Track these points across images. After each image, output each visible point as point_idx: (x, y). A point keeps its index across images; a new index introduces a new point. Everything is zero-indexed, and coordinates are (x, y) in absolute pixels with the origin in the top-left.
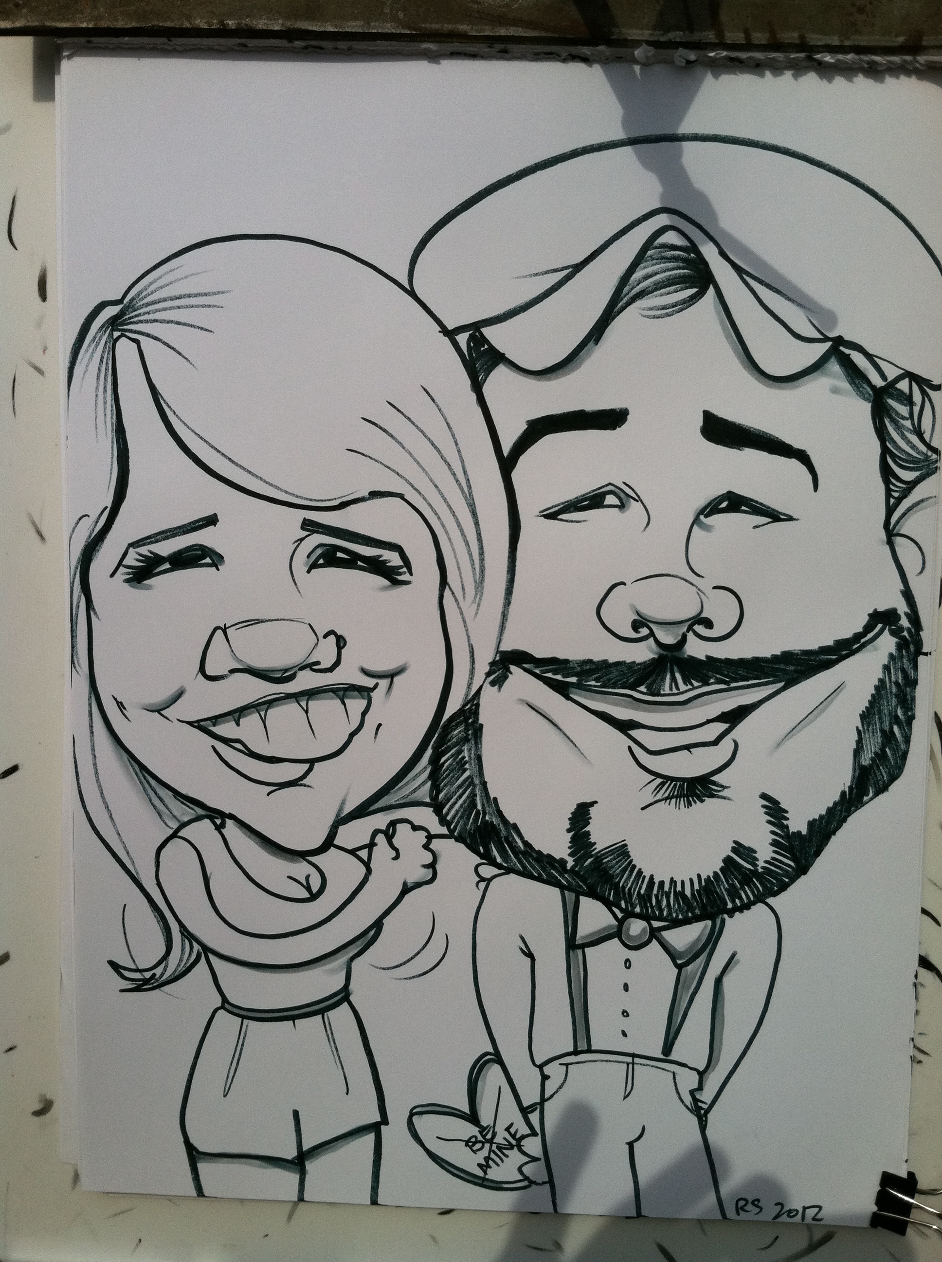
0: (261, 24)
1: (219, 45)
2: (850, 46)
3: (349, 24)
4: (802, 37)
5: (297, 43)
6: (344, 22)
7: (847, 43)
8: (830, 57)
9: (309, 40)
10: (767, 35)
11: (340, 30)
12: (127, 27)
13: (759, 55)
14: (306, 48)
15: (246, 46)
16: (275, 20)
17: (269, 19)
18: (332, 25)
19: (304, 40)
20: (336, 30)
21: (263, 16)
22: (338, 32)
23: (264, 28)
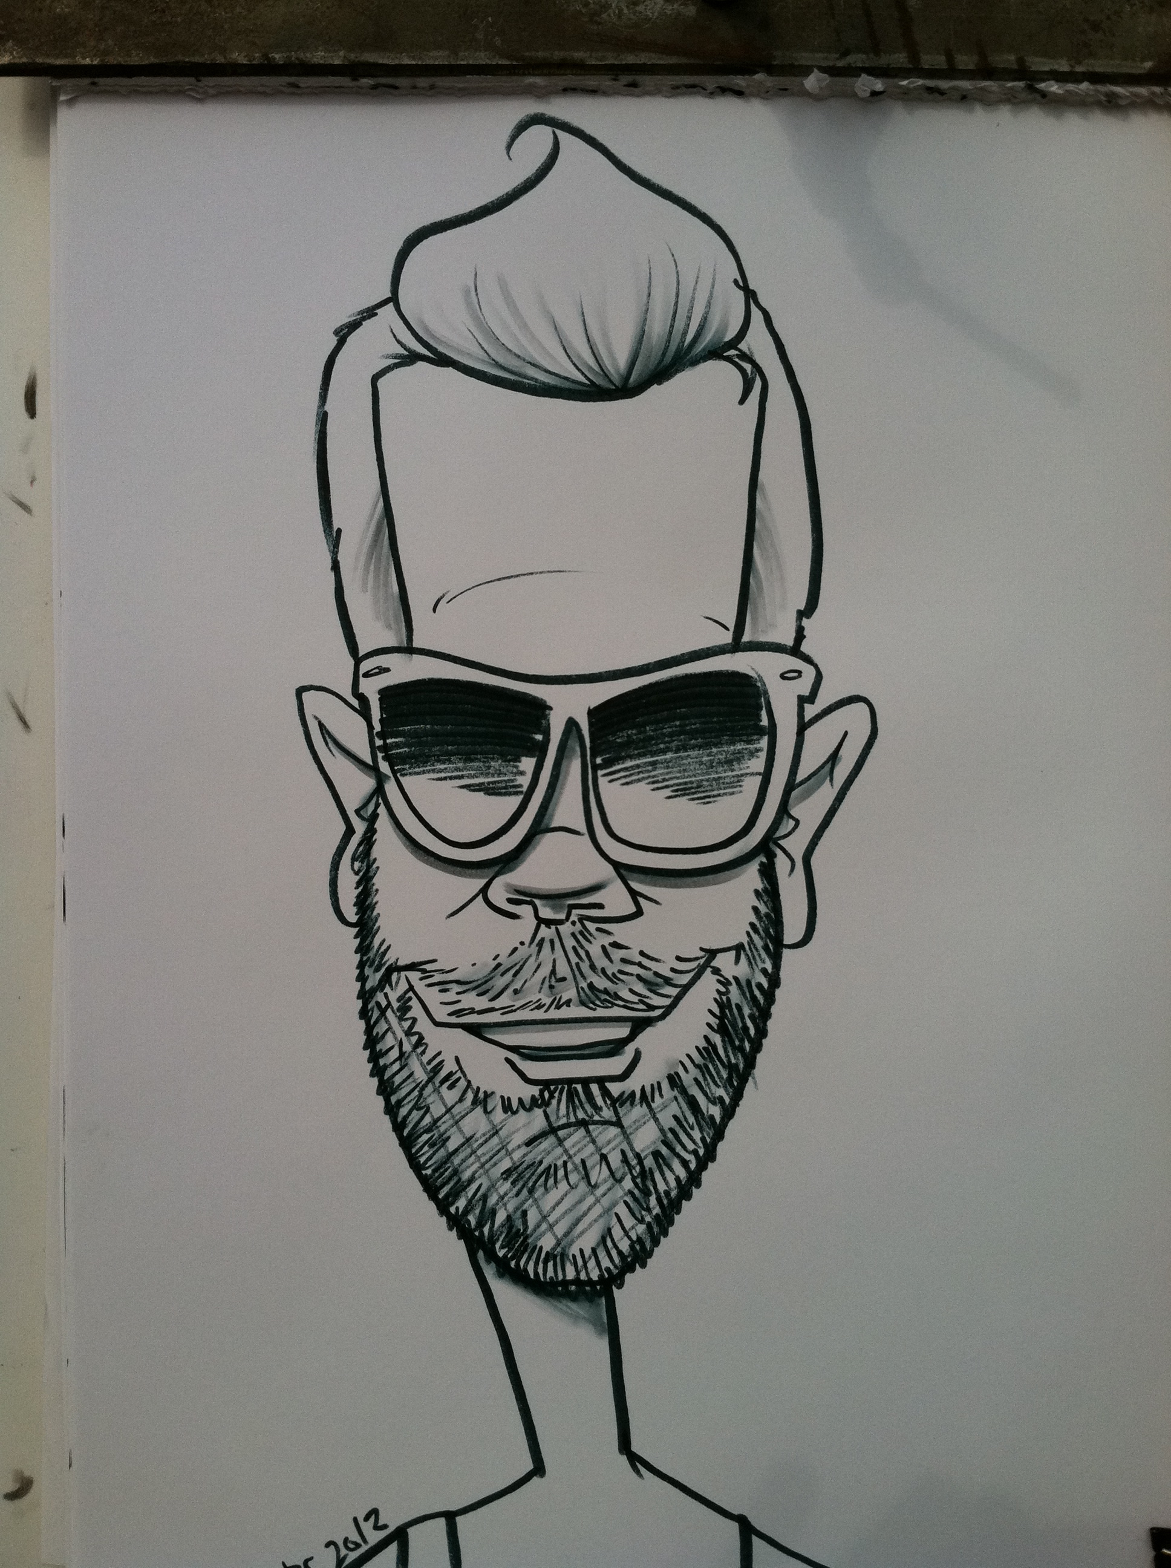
0: (319, 56)
1: (262, 85)
2: (1083, 73)
3: (431, 54)
4: (1021, 61)
5: (366, 81)
6: (425, 53)
7: (1079, 69)
8: (1056, 87)
9: (379, 76)
10: (975, 58)
11: (420, 63)
12: (143, 63)
13: (965, 84)
14: (375, 87)
15: (298, 87)
16: (335, 51)
17: (327, 51)
18: (409, 57)
19: (372, 76)
20: (414, 63)
21: (319, 46)
22: (417, 65)
23: (321, 62)
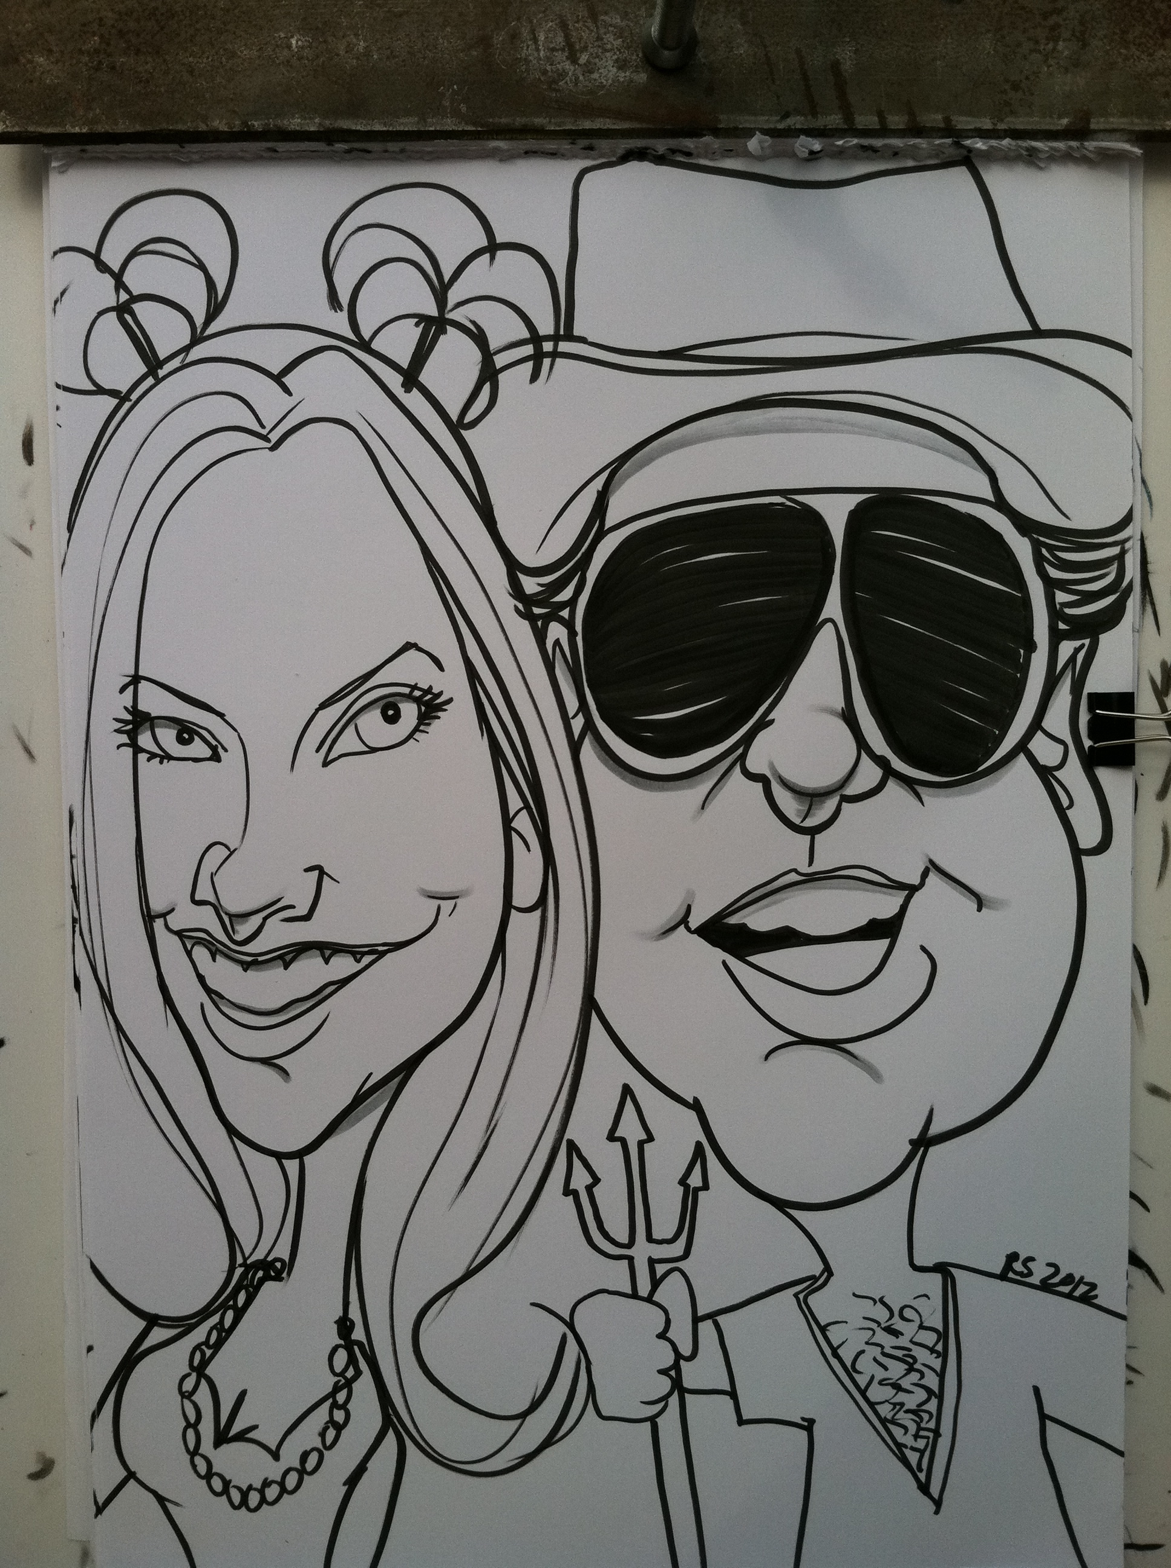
0: (295, 123)
1: (242, 151)
2: (1005, 130)
3: (401, 121)
4: (947, 120)
5: (340, 146)
6: (395, 119)
7: (1001, 126)
9: (353, 141)
10: (905, 118)
11: (390, 129)
12: (129, 131)
13: (898, 142)
14: (349, 151)
15: (276, 151)
16: (310, 118)
17: (303, 118)
18: (380, 124)
19: (346, 141)
20: (385, 129)
21: (296, 113)
22: (388, 131)
23: (298, 128)
